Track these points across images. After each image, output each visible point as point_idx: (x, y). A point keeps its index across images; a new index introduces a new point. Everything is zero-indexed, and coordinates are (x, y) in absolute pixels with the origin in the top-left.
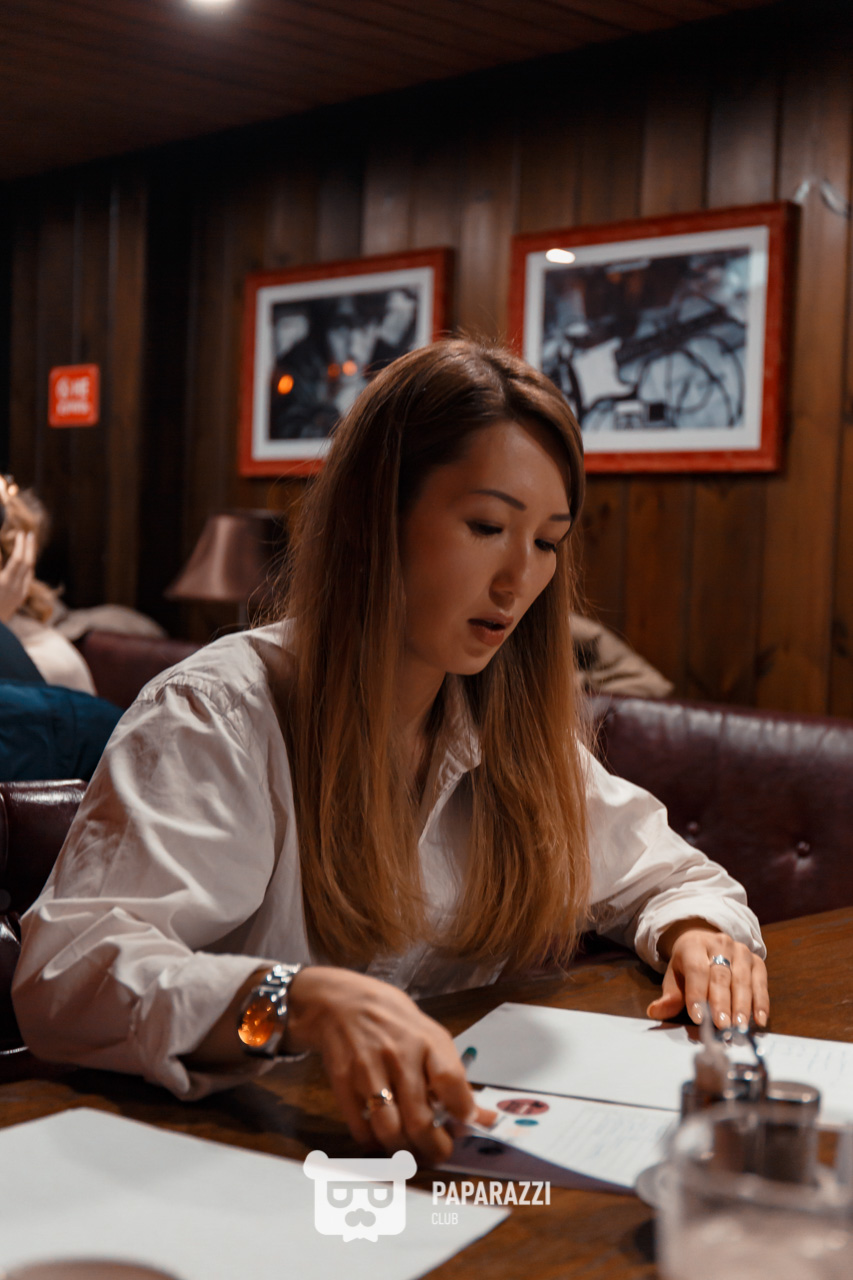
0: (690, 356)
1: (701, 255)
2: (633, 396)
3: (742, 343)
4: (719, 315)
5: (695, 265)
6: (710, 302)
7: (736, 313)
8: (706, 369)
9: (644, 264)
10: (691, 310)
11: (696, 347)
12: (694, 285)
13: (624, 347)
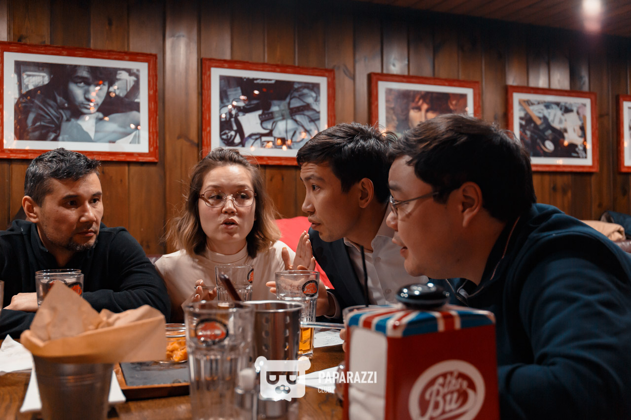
0: (296, 121)
1: (299, 83)
2: (270, 134)
3: (319, 119)
4: (308, 107)
5: (296, 86)
6: (304, 102)
7: (315, 107)
8: (303, 126)
9: (273, 82)
10: (296, 103)
11: (298, 118)
12: (296, 94)
13: (263, 114)
